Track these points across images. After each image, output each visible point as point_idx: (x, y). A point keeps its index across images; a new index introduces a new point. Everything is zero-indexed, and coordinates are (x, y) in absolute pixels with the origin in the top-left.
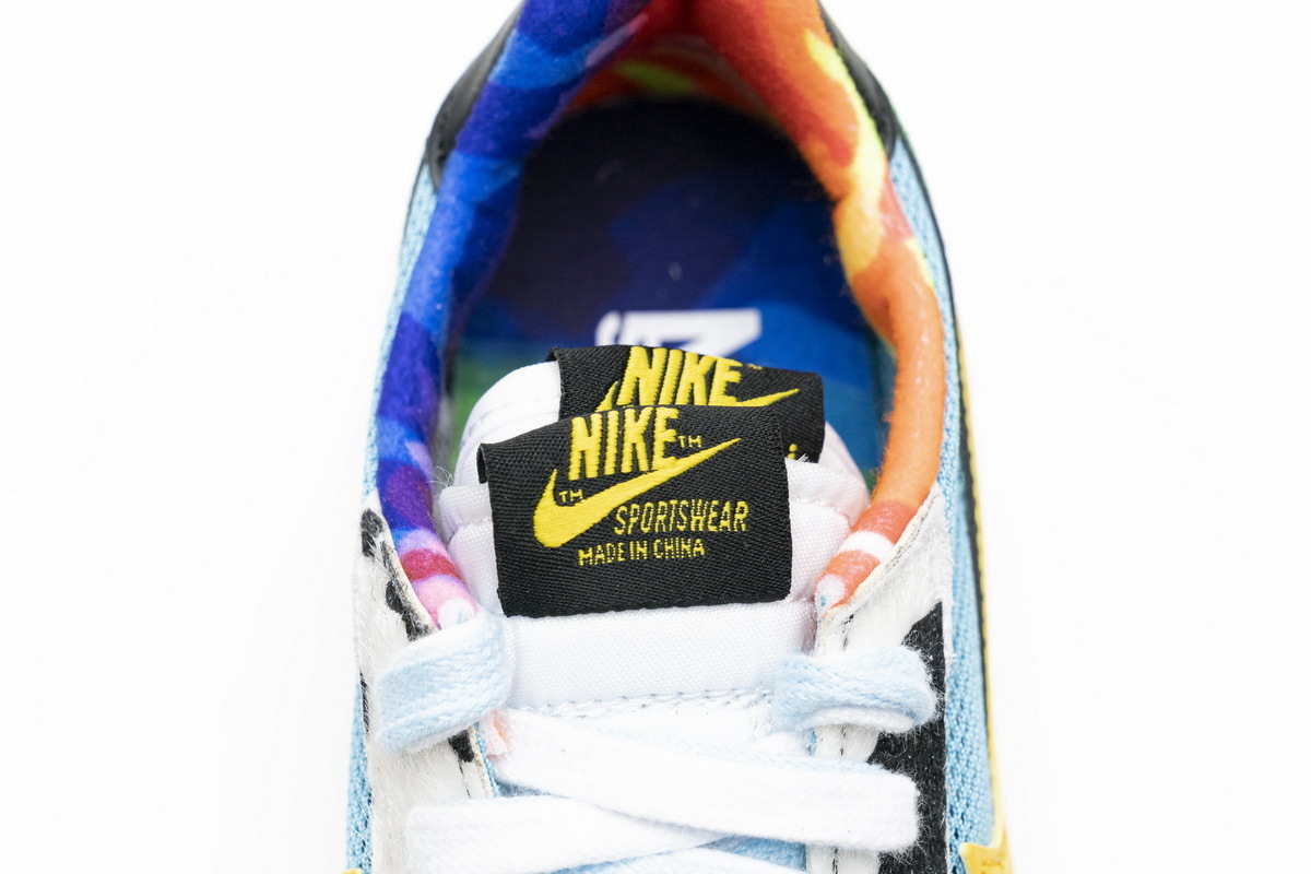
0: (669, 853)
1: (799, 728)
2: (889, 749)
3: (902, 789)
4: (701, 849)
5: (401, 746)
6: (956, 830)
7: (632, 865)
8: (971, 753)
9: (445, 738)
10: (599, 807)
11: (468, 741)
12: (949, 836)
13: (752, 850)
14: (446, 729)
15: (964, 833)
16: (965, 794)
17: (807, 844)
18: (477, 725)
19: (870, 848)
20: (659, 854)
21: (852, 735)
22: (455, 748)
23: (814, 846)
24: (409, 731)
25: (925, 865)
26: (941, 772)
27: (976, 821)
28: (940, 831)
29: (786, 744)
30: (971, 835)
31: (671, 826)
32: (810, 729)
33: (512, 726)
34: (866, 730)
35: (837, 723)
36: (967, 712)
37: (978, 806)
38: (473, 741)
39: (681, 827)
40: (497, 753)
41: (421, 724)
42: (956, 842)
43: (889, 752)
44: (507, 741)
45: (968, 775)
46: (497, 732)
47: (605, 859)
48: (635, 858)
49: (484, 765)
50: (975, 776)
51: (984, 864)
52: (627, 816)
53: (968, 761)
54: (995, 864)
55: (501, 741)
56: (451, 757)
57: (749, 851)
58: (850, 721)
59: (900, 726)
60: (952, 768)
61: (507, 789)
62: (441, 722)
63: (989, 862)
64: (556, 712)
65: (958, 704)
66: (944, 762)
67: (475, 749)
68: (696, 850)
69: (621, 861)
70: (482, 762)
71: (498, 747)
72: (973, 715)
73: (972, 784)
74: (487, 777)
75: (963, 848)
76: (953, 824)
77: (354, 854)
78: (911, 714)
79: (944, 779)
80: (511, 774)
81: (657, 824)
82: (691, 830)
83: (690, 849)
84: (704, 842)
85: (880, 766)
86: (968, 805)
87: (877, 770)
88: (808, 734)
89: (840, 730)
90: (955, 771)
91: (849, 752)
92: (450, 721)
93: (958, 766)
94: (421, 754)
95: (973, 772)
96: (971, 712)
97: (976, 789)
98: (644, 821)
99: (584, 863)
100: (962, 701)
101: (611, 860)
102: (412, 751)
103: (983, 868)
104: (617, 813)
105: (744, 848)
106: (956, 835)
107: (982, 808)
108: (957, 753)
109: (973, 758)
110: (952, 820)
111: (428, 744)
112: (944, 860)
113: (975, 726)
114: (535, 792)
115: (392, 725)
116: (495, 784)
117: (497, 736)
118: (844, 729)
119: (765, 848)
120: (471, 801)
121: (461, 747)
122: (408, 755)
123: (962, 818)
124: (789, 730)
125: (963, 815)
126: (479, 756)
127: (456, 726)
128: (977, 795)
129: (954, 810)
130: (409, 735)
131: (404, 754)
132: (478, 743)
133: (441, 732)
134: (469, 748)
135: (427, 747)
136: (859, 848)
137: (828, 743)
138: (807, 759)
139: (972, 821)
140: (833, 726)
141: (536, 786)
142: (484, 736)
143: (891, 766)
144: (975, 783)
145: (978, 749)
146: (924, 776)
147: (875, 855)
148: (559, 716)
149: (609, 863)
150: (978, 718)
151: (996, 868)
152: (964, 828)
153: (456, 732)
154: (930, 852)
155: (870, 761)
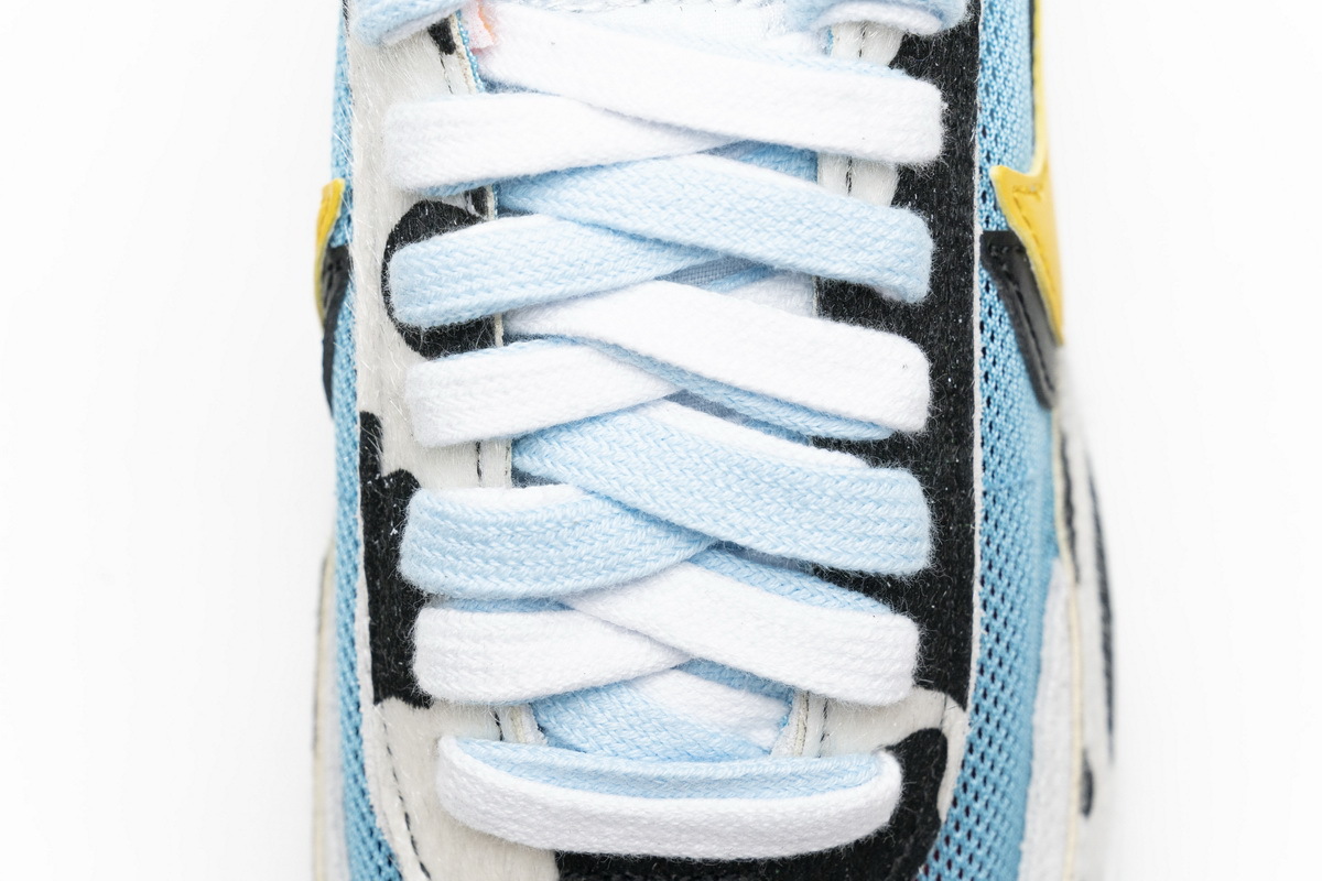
0: (667, 157)
1: (815, 26)
2: (913, 53)
3: (924, 99)
4: (702, 155)
5: (377, 36)
6: (988, 152)
7: (626, 169)
8: (1010, 71)
9: (424, 28)
10: (590, 105)
11: (449, 30)
12: (978, 157)
13: (759, 159)
14: (425, 15)
15: (997, 157)
16: (1000, 114)
17: (818, 150)
18: (459, 12)
19: (887, 158)
20: (655, 159)
21: (872, 35)
22: (435, 38)
23: (825, 155)
24: (384, 18)
25: (949, 184)
26: (972, 85)
27: (1011, 144)
28: (968, 150)
29: (798, 43)
30: (1004, 159)
31: (668, 127)
32: (825, 28)
33: (499, 18)
34: (888, 29)
35: (854, 19)
36: (1008, 25)
37: (1015, 129)
38: (455, 31)
39: (679, 129)
40: (482, 45)
41: (396, 9)
42: (987, 166)
43: (914, 56)
44: (494, 35)
45: (1004, 94)
46: (482, 23)
47: (595, 162)
48: (629, 162)
49: (467, 58)
50: (1012, 96)
51: (1018, 190)
52: (621, 116)
53: (1005, 79)
54: (1030, 193)
55: (486, 32)
56: (431, 48)
57: (755, 160)
58: (870, 17)
59: (926, 26)
60: (987, 86)
61: (492, 86)
62: (418, 8)
63: (1023, 189)
64: (549, 6)
65: (997, 16)
66: (976, 74)
67: (457, 40)
68: (696, 156)
69: (614, 165)
70: (465, 55)
71: (483, 40)
72: (1015, 30)
73: (1009, 104)
74: (470, 72)
75: (994, 171)
76: (985, 146)
77: (338, 164)
78: (940, 15)
79: (976, 92)
80: (497, 69)
81: (654, 124)
82: (690, 132)
83: (689, 155)
84: (705, 147)
85: (903, 71)
86: (1002, 126)
87: (899, 75)
88: (824, 34)
89: (859, 29)
90: (990, 89)
91: (868, 53)
92: (427, 7)
93: (993, 83)
94: (399, 47)
95: (1010, 92)
96: (1012, 26)
97: (1013, 110)
98: (638, 120)
99: (574, 166)
100: (1002, 13)
101: (603, 163)
102: (390, 42)
103: (1016, 195)
104: (608, 111)
105: (750, 156)
106: (988, 158)
107: (1018, 132)
108: (994, 69)
109: (1010, 76)
110: (984, 141)
111: (405, 34)
112: (972, 181)
113: (1015, 42)
114: (520, 89)
115: (366, 12)
116: (479, 80)
117: (483, 28)
118: (865, 27)
119: (773, 158)
120: (453, 97)
121: (441, 36)
122: (384, 45)
123: (996, 139)
124: (803, 29)
125: (996, 136)
126: (461, 48)
127: (434, 13)
128: (1014, 117)
129: (987, 131)
130: (384, 22)
131: (379, 43)
132: (460, 34)
133: (419, 19)
134: (450, 38)
135: (404, 37)
136: (874, 158)
137: (846, 41)
138: (821, 59)
139: (1006, 144)
140: (852, 24)
141: (524, 83)
142: (467, 27)
143: (916, 72)
144: (1012, 103)
145: (1018, 68)
146: (953, 86)
147: (892, 168)
148: (551, 9)
149: (600, 167)
150: (1020, 34)
151: (1031, 198)
152: (997, 152)
153: (436, 19)
154: (957, 170)
155: (892, 65)
